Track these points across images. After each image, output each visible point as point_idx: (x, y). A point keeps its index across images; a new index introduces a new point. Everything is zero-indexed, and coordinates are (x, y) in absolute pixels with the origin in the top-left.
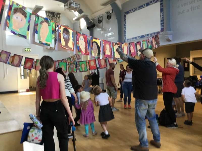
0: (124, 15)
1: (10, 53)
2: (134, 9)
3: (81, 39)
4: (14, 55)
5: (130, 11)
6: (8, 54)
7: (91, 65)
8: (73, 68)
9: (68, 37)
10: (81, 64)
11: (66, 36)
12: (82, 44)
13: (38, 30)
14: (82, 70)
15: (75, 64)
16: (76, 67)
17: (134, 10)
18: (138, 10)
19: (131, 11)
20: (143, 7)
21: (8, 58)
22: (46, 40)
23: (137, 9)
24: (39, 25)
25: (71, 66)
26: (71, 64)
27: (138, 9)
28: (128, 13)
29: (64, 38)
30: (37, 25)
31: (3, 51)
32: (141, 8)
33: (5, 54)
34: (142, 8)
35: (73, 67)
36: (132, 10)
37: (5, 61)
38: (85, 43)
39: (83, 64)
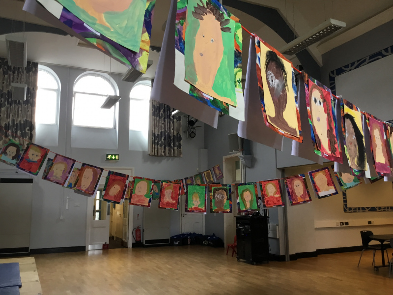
0: (330, 76)
1: (75, 161)
2: (358, 61)
3: (315, 101)
4: (84, 164)
5: (347, 66)
6: (68, 163)
7: (266, 193)
8: (221, 202)
9: (281, 87)
10: (243, 192)
11: (276, 83)
12: (319, 120)
13: (186, 36)
14: (245, 206)
15: (225, 190)
16: (229, 199)
17: (356, 64)
18: (368, 63)
19: (350, 68)
20: (384, 56)
21: (69, 173)
22: (215, 88)
23: (365, 61)
24: (190, 17)
25: (218, 196)
26: (216, 190)
27: (367, 61)
28: (340, 71)
29: (272, 90)
30: (183, 15)
31: (59, 155)
32: (379, 59)
33: (61, 163)
34: (380, 57)
35: (223, 197)
36: (353, 64)
37: (61, 180)
38: (326, 115)
39: (246, 190)
